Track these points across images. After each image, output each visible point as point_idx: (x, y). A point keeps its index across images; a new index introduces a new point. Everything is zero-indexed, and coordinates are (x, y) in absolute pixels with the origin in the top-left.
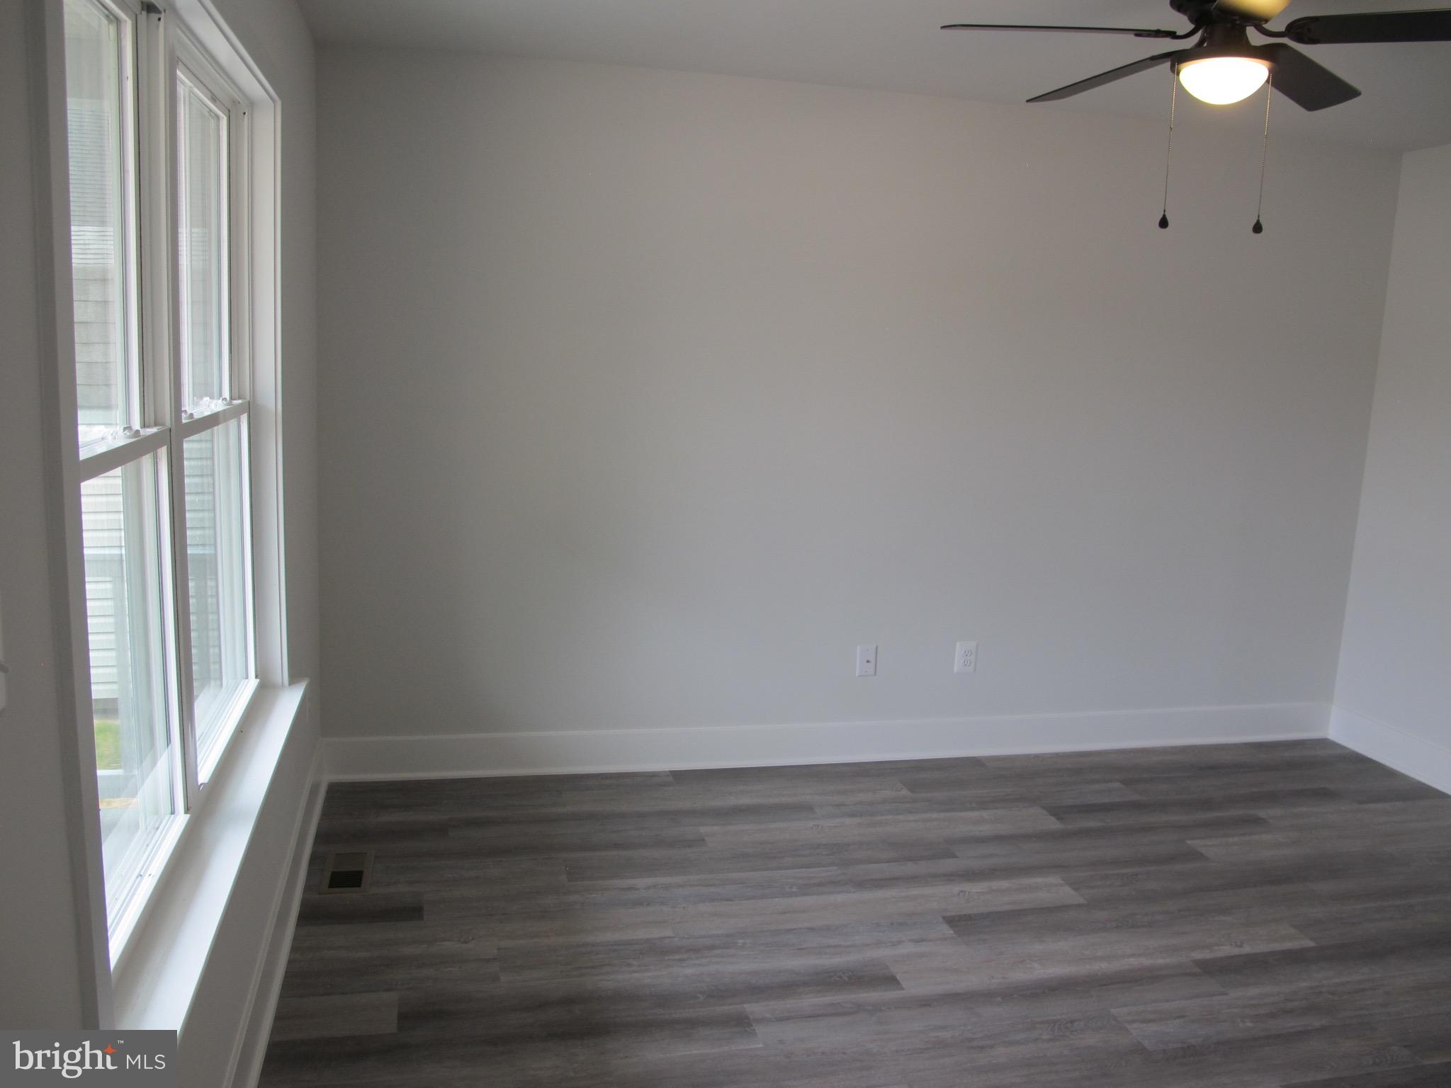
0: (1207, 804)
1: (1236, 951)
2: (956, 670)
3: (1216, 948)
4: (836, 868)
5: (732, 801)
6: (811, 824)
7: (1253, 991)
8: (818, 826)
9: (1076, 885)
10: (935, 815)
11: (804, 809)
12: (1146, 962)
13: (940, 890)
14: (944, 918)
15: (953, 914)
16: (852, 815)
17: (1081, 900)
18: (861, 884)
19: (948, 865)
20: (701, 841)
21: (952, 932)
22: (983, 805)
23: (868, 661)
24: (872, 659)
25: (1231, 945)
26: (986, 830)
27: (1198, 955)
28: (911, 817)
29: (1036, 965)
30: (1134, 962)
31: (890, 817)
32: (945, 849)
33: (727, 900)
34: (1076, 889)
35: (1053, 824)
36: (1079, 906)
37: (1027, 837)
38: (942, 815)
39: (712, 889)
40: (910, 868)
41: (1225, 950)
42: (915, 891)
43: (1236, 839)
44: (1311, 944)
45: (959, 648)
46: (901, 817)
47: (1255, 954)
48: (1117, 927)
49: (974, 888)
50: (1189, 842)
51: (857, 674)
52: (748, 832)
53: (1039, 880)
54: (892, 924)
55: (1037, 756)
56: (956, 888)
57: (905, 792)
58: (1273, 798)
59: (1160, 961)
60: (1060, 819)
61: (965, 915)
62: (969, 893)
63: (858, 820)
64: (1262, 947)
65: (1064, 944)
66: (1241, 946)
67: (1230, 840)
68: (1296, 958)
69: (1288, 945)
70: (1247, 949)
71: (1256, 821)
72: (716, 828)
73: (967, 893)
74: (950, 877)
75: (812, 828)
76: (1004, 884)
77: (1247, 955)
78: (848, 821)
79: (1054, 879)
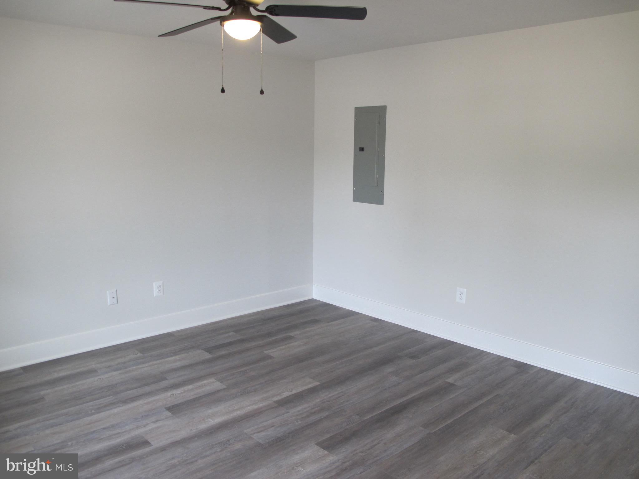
0: (270, 334)
1: (290, 393)
2: (155, 295)
3: (282, 394)
4: (112, 397)
5: (56, 375)
6: (97, 378)
7: (299, 408)
8: (100, 378)
9: (221, 381)
10: (155, 362)
11: (92, 372)
12: (255, 407)
13: (163, 396)
14: (166, 408)
15: (170, 405)
16: (116, 370)
17: (224, 387)
18: (125, 402)
19: (164, 384)
20: (42, 399)
21: (170, 414)
22: (175, 353)
23: (113, 298)
24: (115, 296)
25: (288, 391)
26: (178, 364)
27: (276, 399)
28: (144, 366)
29: (210, 420)
30: (250, 408)
31: (134, 367)
32: (161, 377)
33: (60, 425)
34: (221, 382)
35: (208, 356)
36: (224, 389)
37: (197, 364)
38: (158, 362)
39: (51, 421)
40: (147, 389)
41: (286, 394)
42: (151, 399)
43: (284, 347)
44: (318, 383)
45: (155, 285)
46: (139, 366)
47: (298, 393)
48: (241, 395)
49: (177, 392)
50: (265, 352)
51: (109, 305)
52: (66, 389)
53: (205, 382)
54: (142, 417)
55: (196, 327)
56: (169, 394)
57: (139, 354)
58: (295, 327)
59: (261, 405)
60: (210, 353)
61: (175, 405)
62: (175, 394)
63: (119, 372)
64: (300, 389)
65: (221, 407)
66: (292, 391)
67: (281, 348)
68: (313, 391)
69: (310, 386)
70: (294, 392)
71: (291, 338)
72: (49, 391)
73: (174, 395)
74: (166, 389)
75: (98, 380)
76: (190, 387)
77: (295, 394)
78: (115, 373)
79: (212, 380)
